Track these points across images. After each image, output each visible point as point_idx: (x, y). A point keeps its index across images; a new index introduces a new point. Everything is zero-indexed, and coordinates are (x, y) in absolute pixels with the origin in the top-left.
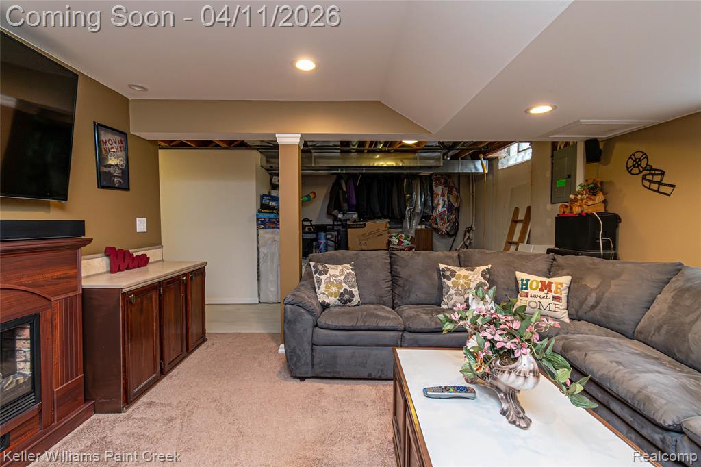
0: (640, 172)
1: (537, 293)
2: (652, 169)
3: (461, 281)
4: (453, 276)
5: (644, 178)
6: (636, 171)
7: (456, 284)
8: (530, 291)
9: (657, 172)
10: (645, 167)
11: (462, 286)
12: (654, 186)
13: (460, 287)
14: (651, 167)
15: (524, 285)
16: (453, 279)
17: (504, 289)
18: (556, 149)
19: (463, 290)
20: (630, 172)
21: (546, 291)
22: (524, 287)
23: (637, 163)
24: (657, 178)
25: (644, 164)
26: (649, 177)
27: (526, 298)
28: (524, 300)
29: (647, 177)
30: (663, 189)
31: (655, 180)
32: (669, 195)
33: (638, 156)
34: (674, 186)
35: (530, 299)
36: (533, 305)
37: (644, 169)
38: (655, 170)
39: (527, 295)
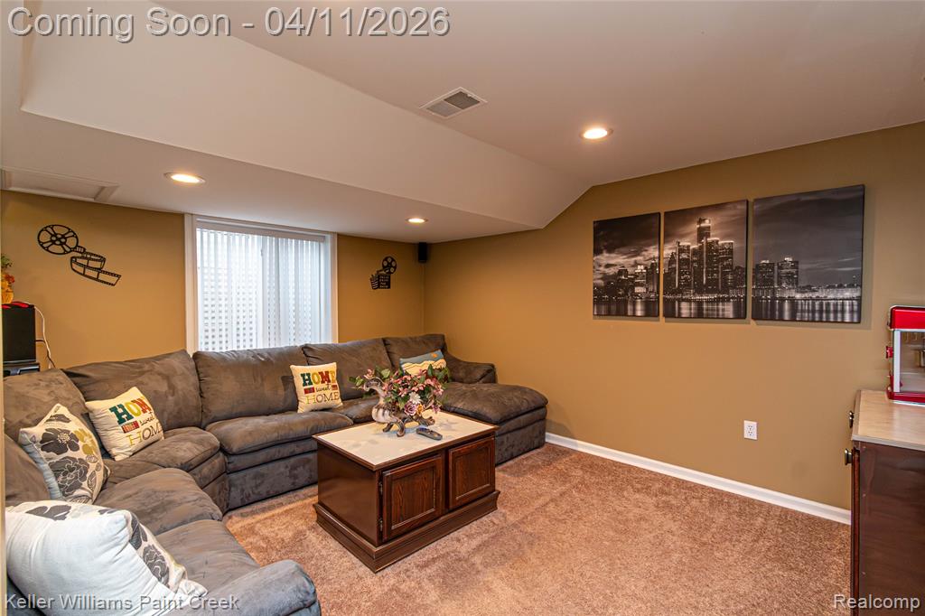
0: (65, 252)
2: (85, 252)
5: (73, 260)
6: (58, 249)
7: (88, 451)
8: (136, 419)
9: (93, 257)
10: (75, 248)
12: (94, 274)
13: (94, 453)
14: (85, 249)
15: (123, 414)
16: (81, 444)
19: (98, 456)
20: (46, 249)
21: (148, 411)
22: (125, 416)
24: (95, 264)
25: (71, 242)
26: (83, 262)
27: (138, 430)
28: (135, 433)
29: (79, 260)
30: (102, 276)
31: (91, 265)
32: (112, 285)
33: (60, 231)
34: (119, 276)
35: (142, 428)
36: (147, 433)
37: (72, 250)
38: (92, 254)
39: (136, 425)
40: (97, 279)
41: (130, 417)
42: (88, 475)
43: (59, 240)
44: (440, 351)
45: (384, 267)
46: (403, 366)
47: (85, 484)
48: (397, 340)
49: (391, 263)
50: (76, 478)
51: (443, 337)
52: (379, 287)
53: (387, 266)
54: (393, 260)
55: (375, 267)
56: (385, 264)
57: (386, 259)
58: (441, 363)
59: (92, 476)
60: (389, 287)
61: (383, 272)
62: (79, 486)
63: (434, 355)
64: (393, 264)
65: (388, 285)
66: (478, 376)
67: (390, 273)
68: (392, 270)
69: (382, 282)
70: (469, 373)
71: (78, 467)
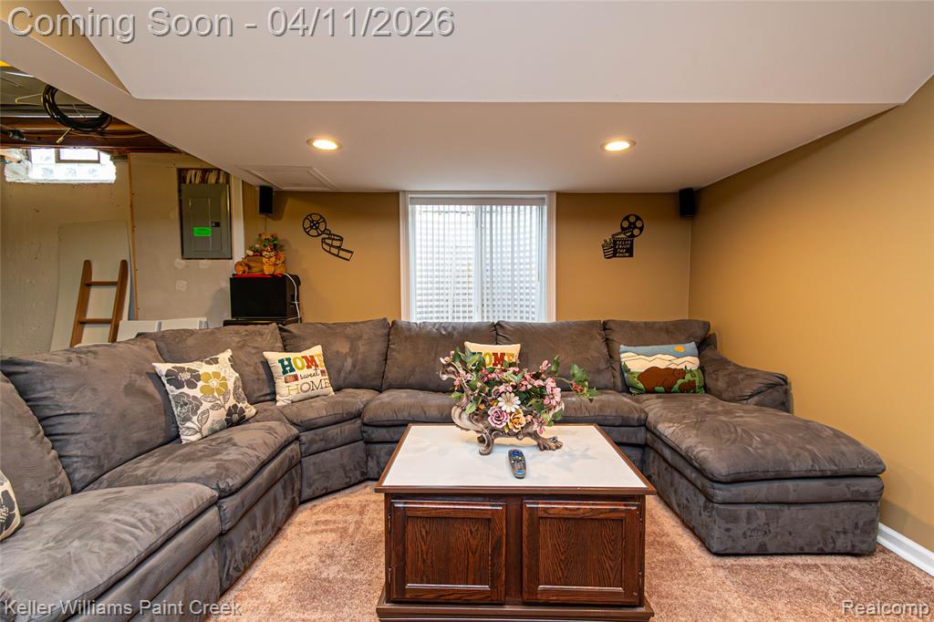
0: (319, 235)
1: (306, 371)
2: (330, 234)
3: (214, 383)
4: (198, 378)
5: (323, 241)
6: (313, 232)
7: (207, 391)
8: (297, 372)
9: (335, 237)
10: (324, 231)
11: (218, 390)
12: (334, 251)
13: (216, 394)
14: (330, 231)
15: (287, 366)
16: (200, 384)
17: (253, 381)
18: (185, 182)
19: (221, 397)
20: (308, 233)
21: (313, 367)
22: (288, 369)
23: (315, 225)
24: (336, 243)
25: (322, 227)
26: (329, 242)
27: (296, 382)
28: (293, 385)
29: (327, 241)
30: (342, 254)
31: (334, 244)
32: (348, 260)
33: (316, 218)
34: (352, 252)
35: (300, 381)
36: (305, 387)
37: (323, 233)
38: (334, 235)
39: (296, 378)
40: (337, 256)
41: (292, 370)
42: (199, 412)
43: (314, 225)
44: (693, 344)
45: (623, 229)
46: (622, 356)
47: (195, 418)
48: (622, 324)
49: (634, 223)
50: (188, 412)
51: (707, 325)
52: (614, 256)
53: (629, 227)
54: (638, 218)
55: (610, 231)
56: (626, 224)
57: (627, 218)
58: (691, 363)
59: (203, 413)
60: (631, 255)
61: (623, 236)
62: (189, 419)
63: (680, 348)
64: (639, 224)
65: (630, 252)
66: (748, 392)
67: (633, 236)
68: (636, 232)
69: (620, 248)
70: (733, 382)
71: (191, 403)
